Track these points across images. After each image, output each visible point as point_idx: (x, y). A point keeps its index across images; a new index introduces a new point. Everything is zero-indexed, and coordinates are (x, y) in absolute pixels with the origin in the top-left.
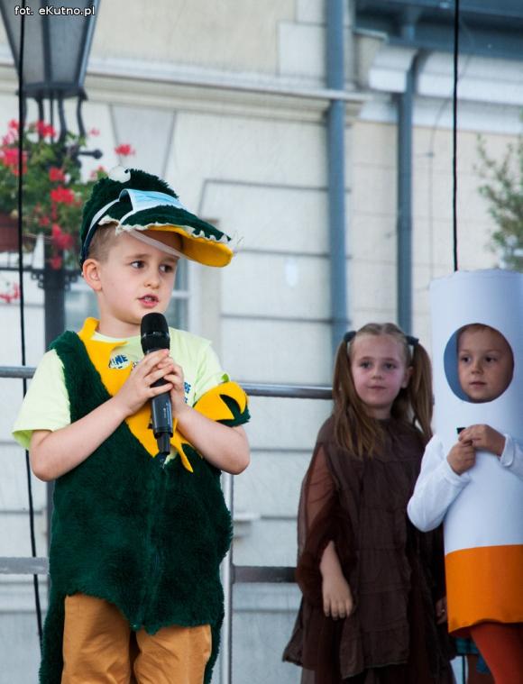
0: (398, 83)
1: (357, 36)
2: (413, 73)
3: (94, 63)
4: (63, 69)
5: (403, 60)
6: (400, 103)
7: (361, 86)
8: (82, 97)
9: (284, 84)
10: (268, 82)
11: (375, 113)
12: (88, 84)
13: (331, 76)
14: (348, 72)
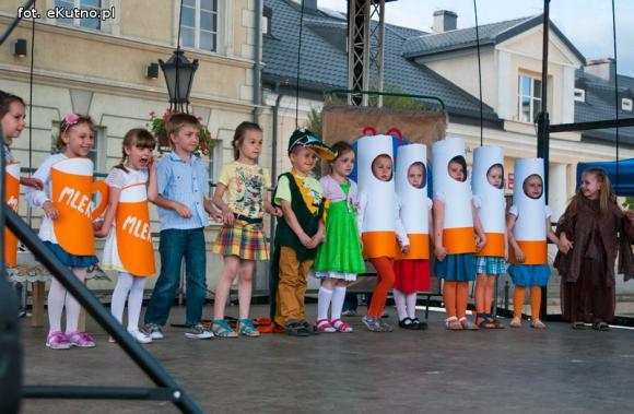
0: (274, 104)
1: (262, 90)
2: (278, 101)
3: (191, 95)
4: (183, 95)
5: (275, 97)
6: (274, 109)
7: (263, 104)
8: (188, 103)
9: (241, 102)
10: (238, 102)
11: (267, 111)
12: (190, 100)
13: (255, 101)
14: (260, 99)
